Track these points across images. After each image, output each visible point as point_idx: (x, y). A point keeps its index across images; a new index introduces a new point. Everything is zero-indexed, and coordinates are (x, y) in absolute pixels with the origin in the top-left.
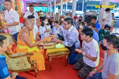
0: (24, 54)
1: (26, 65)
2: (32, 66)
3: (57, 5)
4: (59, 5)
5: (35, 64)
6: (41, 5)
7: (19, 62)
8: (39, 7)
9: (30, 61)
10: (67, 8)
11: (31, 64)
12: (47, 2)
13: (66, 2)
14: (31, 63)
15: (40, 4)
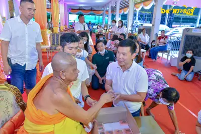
3: (121, 14)
4: (126, 13)
6: (92, 12)
8: (89, 15)
10: (137, 18)
12: (103, 7)
13: (138, 8)
15: (91, 10)
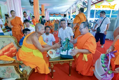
0: (10, 63)
1: (14, 75)
2: (21, 77)
5: (24, 75)
7: (5, 70)
11: (20, 74)
15: (59, 14)
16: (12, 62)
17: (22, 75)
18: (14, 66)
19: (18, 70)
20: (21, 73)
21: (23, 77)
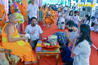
0: (2, 50)
1: (4, 61)
2: (10, 64)
9: (8, 58)
11: (9, 62)
14: (9, 60)
16: (3, 50)
17: (11, 62)
18: (5, 54)
19: (7, 57)
20: (10, 60)
21: (11, 64)
